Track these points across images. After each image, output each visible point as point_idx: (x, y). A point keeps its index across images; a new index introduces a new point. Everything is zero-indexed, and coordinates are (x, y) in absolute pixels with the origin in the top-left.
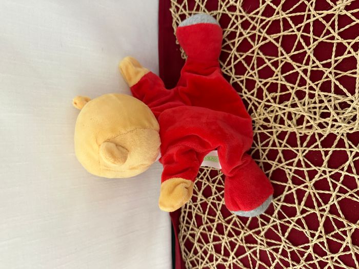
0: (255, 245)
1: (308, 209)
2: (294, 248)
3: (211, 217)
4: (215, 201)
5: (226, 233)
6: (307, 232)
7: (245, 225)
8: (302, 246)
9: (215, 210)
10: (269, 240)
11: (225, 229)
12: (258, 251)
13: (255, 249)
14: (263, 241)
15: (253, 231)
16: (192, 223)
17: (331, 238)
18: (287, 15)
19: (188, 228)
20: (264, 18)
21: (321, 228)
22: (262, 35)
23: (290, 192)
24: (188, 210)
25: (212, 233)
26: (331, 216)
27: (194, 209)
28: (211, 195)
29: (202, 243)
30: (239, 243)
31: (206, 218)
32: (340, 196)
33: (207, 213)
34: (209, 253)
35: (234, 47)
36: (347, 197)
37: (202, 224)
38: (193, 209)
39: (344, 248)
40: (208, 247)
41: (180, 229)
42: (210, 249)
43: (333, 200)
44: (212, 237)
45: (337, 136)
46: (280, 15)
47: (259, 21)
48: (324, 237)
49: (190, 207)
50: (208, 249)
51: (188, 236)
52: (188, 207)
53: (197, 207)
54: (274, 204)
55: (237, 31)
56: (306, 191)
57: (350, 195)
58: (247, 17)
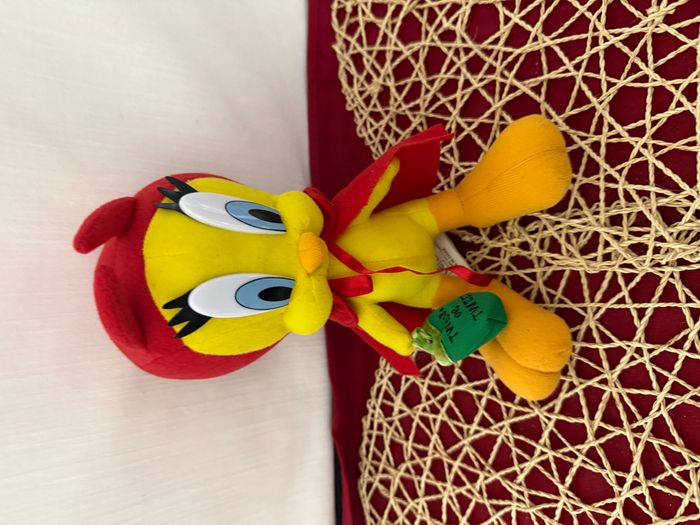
0: (507, 502)
1: (610, 428)
2: (586, 508)
3: (421, 447)
4: (426, 414)
5: (450, 477)
6: (609, 475)
7: (486, 460)
8: (601, 504)
9: (427, 431)
10: (534, 492)
11: (447, 471)
12: (514, 515)
13: (507, 510)
14: (521, 493)
15: (503, 473)
16: (384, 458)
17: (659, 487)
18: (552, 42)
19: (377, 468)
20: (509, 49)
21: (636, 466)
22: (508, 82)
23: (571, 393)
24: (375, 433)
25: (423, 479)
26: (656, 442)
27: (387, 431)
28: (420, 402)
29: (405, 499)
30: (476, 499)
31: (410, 449)
32: (673, 401)
33: (411, 437)
34: (419, 518)
35: (455, 108)
36: (687, 402)
37: (403, 461)
38: (384, 430)
39: (686, 508)
40: (416, 506)
41: (362, 469)
42: (420, 510)
43: (659, 409)
44: (423, 485)
45: (661, 278)
46: (541, 41)
47: (500, 56)
48: (644, 485)
49: (380, 427)
50: (417, 510)
51: (376, 484)
52: (375, 426)
53: (393, 427)
54: (542, 418)
55: (458, 77)
56: (604, 391)
57: (692, 398)
58: (476, 49)
